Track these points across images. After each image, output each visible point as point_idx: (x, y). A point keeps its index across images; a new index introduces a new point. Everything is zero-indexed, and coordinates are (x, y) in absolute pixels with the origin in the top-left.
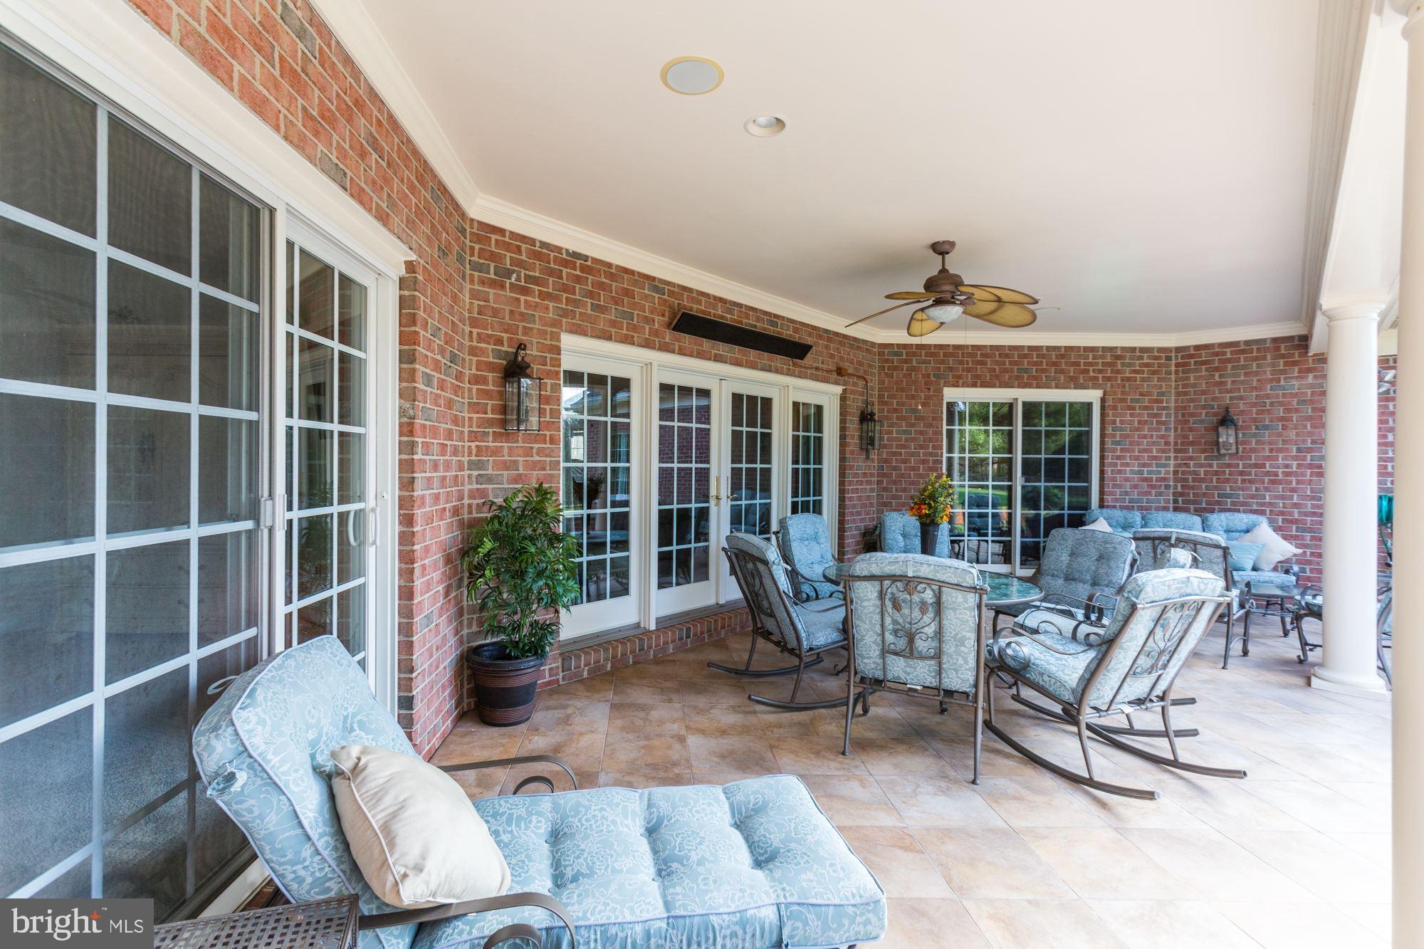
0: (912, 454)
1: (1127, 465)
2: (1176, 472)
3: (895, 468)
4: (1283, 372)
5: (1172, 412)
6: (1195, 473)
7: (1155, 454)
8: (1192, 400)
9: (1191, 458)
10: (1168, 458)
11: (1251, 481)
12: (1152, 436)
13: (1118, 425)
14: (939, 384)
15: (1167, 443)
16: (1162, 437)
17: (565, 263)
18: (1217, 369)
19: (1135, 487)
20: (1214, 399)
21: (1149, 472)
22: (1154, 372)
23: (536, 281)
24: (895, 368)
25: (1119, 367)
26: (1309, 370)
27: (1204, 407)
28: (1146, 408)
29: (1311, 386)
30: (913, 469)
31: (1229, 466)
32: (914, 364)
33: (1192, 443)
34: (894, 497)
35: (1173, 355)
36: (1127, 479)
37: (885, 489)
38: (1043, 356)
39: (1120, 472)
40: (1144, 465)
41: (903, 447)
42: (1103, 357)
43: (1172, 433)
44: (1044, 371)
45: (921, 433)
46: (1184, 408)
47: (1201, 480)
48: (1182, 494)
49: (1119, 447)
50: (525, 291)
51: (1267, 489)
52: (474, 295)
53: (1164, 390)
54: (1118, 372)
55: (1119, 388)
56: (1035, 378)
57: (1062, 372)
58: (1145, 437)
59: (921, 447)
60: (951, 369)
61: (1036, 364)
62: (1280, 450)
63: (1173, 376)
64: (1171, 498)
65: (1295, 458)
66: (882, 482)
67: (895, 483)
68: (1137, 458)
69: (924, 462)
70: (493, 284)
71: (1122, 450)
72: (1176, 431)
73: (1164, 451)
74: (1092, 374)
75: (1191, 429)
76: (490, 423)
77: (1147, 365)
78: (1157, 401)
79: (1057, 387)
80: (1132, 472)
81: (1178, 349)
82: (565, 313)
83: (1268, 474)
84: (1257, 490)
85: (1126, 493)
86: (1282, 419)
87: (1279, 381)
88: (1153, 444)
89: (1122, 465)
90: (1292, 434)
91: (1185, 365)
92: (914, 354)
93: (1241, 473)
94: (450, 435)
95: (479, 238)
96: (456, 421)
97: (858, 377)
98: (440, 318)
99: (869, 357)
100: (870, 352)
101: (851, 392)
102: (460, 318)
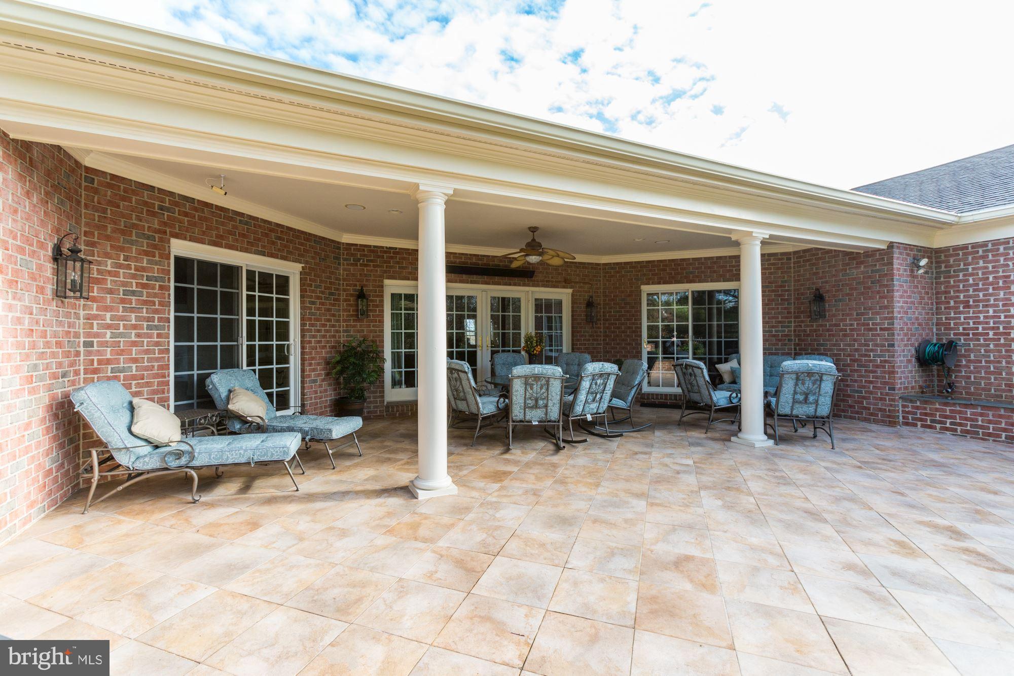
0: (623, 324)
2: (795, 331)
3: (613, 332)
4: (848, 264)
5: (792, 292)
6: (805, 331)
7: (780, 320)
8: (802, 285)
9: (802, 322)
10: (791, 322)
11: (833, 335)
12: (778, 308)
14: (638, 284)
15: (789, 313)
16: (785, 309)
17: (385, 252)
18: (814, 264)
20: (813, 283)
21: (776, 331)
22: (778, 268)
23: (371, 261)
24: (612, 276)
26: (862, 263)
27: (809, 289)
28: (773, 291)
29: (863, 273)
30: (623, 332)
31: (821, 326)
32: (623, 273)
33: (802, 312)
34: (613, 348)
35: (792, 256)
37: (607, 344)
38: (702, 264)
40: (773, 327)
41: (617, 320)
43: (792, 306)
44: (702, 272)
45: (628, 312)
46: (798, 290)
47: (808, 335)
48: (798, 345)
50: (366, 265)
51: (841, 340)
52: (344, 270)
53: (786, 279)
56: (697, 277)
57: (715, 272)
58: (773, 309)
59: (628, 320)
60: (644, 275)
61: (697, 268)
62: (848, 315)
63: (792, 270)
64: (793, 347)
65: (856, 320)
66: (606, 340)
67: (613, 340)
69: (629, 328)
70: (352, 265)
72: (794, 304)
73: (787, 318)
75: (802, 303)
76: (352, 316)
77: (773, 264)
78: (781, 286)
79: (712, 281)
81: (795, 253)
82: (385, 272)
83: (842, 330)
84: (836, 340)
86: (848, 295)
87: (846, 270)
88: (779, 313)
90: (854, 304)
91: (799, 262)
92: (623, 268)
93: (828, 330)
94: (329, 320)
95: (346, 249)
96: (334, 315)
97: (583, 283)
98: (321, 281)
99: (595, 271)
100: (595, 269)
101: (577, 291)
102: (336, 279)
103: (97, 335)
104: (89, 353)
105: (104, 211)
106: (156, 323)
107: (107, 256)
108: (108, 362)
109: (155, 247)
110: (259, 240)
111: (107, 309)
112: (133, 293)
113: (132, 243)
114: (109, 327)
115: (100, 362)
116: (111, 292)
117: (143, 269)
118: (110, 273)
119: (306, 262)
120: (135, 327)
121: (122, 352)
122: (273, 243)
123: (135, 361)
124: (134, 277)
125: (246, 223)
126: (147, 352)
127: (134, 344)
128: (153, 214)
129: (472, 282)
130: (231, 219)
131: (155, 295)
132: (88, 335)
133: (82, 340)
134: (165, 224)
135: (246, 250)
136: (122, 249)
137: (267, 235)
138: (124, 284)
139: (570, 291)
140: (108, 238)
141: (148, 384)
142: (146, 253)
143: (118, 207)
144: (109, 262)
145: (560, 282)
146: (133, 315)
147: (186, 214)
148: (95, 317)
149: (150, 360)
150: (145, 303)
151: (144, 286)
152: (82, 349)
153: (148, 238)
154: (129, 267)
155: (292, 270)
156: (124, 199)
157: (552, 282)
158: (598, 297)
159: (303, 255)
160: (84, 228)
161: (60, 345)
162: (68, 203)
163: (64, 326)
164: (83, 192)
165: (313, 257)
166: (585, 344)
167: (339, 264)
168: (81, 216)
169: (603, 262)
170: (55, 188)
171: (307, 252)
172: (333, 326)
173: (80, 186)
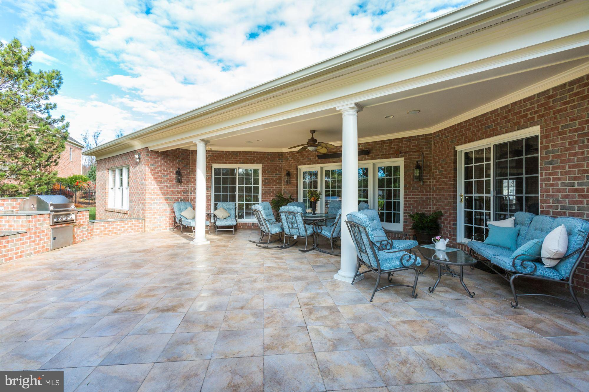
1: (559, 179)
3: (438, 188)
13: (551, 149)
19: (566, 196)
23: (293, 158)
25: (551, 104)
30: (443, 188)
32: (444, 139)
36: (559, 191)
39: (552, 185)
42: (538, 101)
44: (499, 124)
49: (551, 166)
50: (291, 160)
54: (550, 108)
55: (551, 120)
57: (509, 121)
60: (456, 137)
61: (494, 121)
68: (567, 173)
69: (446, 184)
70: (286, 161)
71: (553, 168)
74: (529, 116)
79: (507, 132)
80: (565, 185)
82: (298, 162)
85: (559, 202)
89: (554, 179)
94: (275, 185)
95: (285, 155)
96: (278, 183)
97: (413, 152)
98: (271, 170)
99: (425, 141)
100: (425, 139)
101: (408, 159)
102: (280, 168)
103: (193, 191)
104: (191, 195)
110: (241, 159)
119: (262, 164)
122: (247, 159)
125: (236, 154)
129: (335, 162)
130: (231, 154)
133: (190, 192)
134: (210, 160)
135: (236, 163)
137: (244, 156)
139: (403, 159)
145: (392, 154)
147: (216, 156)
152: (190, 194)
155: (259, 167)
157: (386, 155)
158: (428, 160)
159: (261, 161)
160: (190, 165)
161: (179, 193)
162: (183, 160)
163: (181, 189)
164: (190, 157)
165: (266, 161)
166: (414, 198)
167: (282, 161)
168: (189, 162)
169: (432, 132)
170: (177, 158)
171: (264, 159)
172: (277, 188)
173: (189, 155)
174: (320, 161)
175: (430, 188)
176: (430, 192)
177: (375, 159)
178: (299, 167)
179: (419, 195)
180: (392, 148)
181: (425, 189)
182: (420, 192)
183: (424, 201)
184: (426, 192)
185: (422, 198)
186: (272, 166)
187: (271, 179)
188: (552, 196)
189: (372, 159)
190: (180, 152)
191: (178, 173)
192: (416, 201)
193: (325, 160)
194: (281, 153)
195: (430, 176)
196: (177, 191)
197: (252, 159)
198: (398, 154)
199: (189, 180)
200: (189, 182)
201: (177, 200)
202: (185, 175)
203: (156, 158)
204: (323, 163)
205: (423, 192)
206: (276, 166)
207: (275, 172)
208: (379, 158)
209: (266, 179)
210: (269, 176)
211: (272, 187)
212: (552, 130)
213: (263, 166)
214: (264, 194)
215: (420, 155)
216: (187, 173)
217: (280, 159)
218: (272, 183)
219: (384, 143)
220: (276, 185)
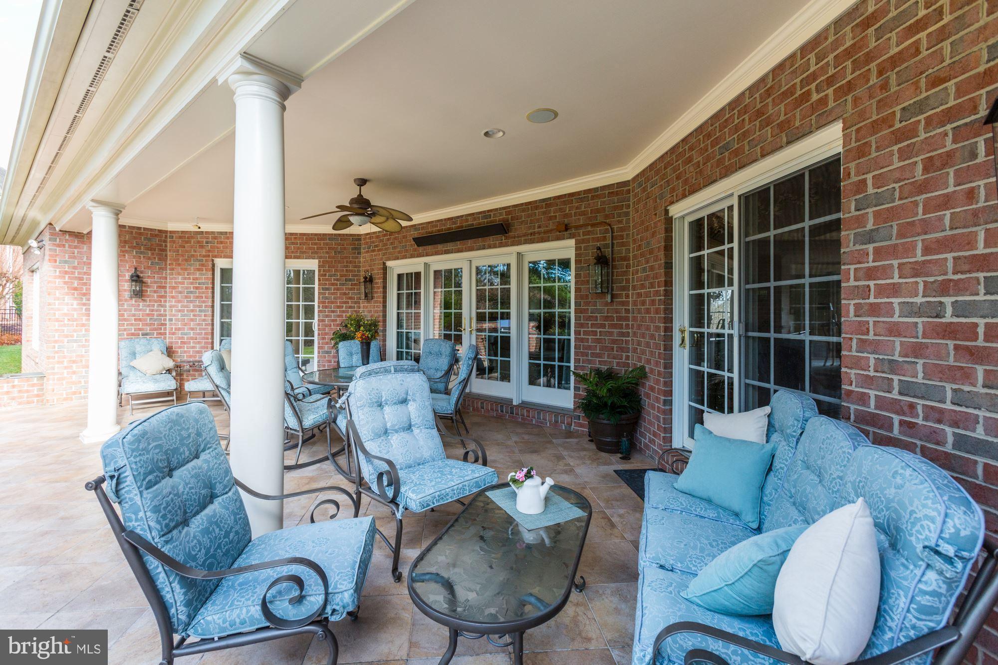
1: (895, 290)
13: (871, 190)
14: (662, 206)
19: (917, 350)
36: (894, 330)
39: (874, 310)
49: (870, 247)
50: (374, 251)
55: (871, 97)
68: (918, 270)
71: (879, 253)
74: (815, 97)
80: (911, 310)
85: (894, 368)
89: (881, 291)
94: (345, 303)
95: (365, 239)
96: (351, 298)
97: (593, 225)
98: (336, 271)
99: (616, 198)
100: (617, 194)
101: (583, 241)
102: (355, 267)
103: (174, 315)
104: (171, 324)
105: (178, 251)
106: (203, 308)
107: (179, 274)
108: (179, 329)
109: (203, 265)
111: (179, 302)
112: (191, 292)
113: (190, 265)
114: (180, 311)
115: (176, 329)
116: (180, 292)
117: (197, 279)
118: (180, 283)
119: (319, 258)
120: (192, 311)
121: (186, 324)
123: (192, 329)
124: (192, 283)
126: (199, 324)
127: (192, 320)
128: (202, 247)
131: (203, 293)
132: (171, 315)
133: (168, 318)
134: (209, 251)
136: (186, 269)
138: (187, 288)
139: (572, 242)
140: (179, 265)
141: (199, 343)
142: (199, 270)
143: (184, 247)
144: (180, 277)
145: (551, 231)
146: (192, 304)
147: (221, 243)
148: (174, 306)
149: (200, 329)
150: (197, 297)
151: (197, 288)
152: (167, 322)
153: (200, 261)
154: (189, 279)
155: (314, 265)
156: (187, 242)
157: (539, 233)
158: (623, 245)
159: (316, 253)
160: (168, 262)
161: (140, 320)
162: (150, 252)
163: (145, 311)
164: (168, 245)
165: (327, 253)
166: (595, 333)
167: (359, 253)
168: (166, 256)
169: (629, 177)
170: (134, 247)
171: (322, 248)
172: (350, 307)
173: (165, 241)
174: (421, 249)
175: (627, 311)
176: (627, 319)
177: (519, 243)
178: (389, 264)
179: (603, 326)
180: (551, 218)
181: (617, 311)
182: (606, 318)
183: (614, 342)
184: (620, 318)
185: (611, 334)
186: (339, 262)
187: (338, 289)
188: (875, 347)
189: (513, 245)
190: (141, 234)
191: (137, 278)
192: (598, 341)
193: (429, 248)
194: (358, 235)
195: (628, 281)
196: (134, 315)
197: (298, 248)
198: (564, 230)
199: (165, 292)
200: (165, 297)
201: (133, 334)
202: (156, 282)
203: (76, 247)
204: (427, 255)
205: (612, 318)
206: (347, 262)
207: (345, 276)
208: (527, 242)
209: (327, 289)
210: (333, 284)
211: (338, 307)
212: (875, 127)
213: (319, 262)
214: (323, 321)
215: (606, 231)
216: (161, 278)
217: (355, 249)
218: (339, 298)
219: (537, 208)
220: (348, 303)
